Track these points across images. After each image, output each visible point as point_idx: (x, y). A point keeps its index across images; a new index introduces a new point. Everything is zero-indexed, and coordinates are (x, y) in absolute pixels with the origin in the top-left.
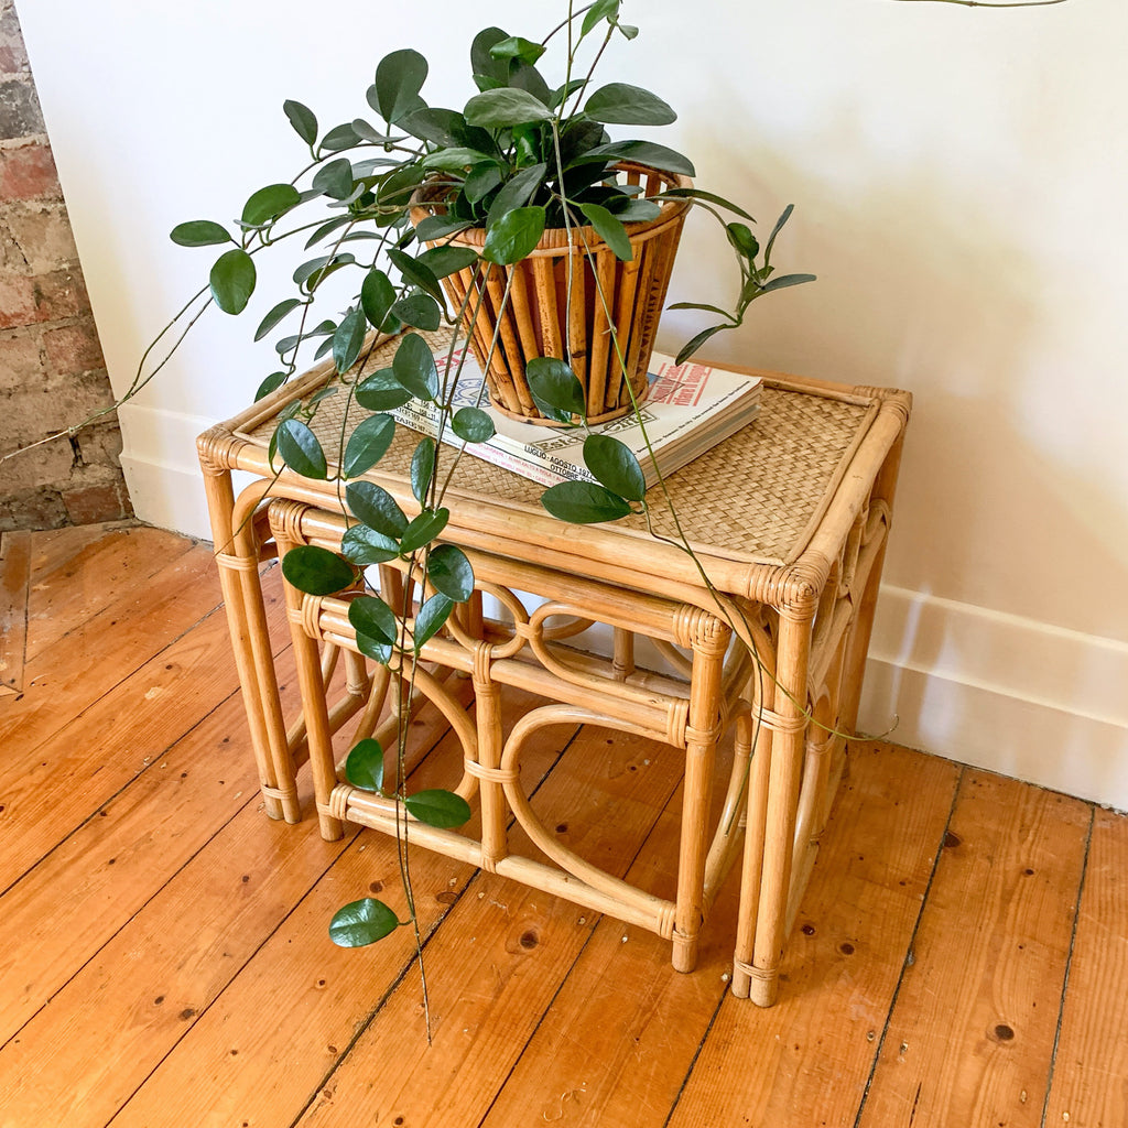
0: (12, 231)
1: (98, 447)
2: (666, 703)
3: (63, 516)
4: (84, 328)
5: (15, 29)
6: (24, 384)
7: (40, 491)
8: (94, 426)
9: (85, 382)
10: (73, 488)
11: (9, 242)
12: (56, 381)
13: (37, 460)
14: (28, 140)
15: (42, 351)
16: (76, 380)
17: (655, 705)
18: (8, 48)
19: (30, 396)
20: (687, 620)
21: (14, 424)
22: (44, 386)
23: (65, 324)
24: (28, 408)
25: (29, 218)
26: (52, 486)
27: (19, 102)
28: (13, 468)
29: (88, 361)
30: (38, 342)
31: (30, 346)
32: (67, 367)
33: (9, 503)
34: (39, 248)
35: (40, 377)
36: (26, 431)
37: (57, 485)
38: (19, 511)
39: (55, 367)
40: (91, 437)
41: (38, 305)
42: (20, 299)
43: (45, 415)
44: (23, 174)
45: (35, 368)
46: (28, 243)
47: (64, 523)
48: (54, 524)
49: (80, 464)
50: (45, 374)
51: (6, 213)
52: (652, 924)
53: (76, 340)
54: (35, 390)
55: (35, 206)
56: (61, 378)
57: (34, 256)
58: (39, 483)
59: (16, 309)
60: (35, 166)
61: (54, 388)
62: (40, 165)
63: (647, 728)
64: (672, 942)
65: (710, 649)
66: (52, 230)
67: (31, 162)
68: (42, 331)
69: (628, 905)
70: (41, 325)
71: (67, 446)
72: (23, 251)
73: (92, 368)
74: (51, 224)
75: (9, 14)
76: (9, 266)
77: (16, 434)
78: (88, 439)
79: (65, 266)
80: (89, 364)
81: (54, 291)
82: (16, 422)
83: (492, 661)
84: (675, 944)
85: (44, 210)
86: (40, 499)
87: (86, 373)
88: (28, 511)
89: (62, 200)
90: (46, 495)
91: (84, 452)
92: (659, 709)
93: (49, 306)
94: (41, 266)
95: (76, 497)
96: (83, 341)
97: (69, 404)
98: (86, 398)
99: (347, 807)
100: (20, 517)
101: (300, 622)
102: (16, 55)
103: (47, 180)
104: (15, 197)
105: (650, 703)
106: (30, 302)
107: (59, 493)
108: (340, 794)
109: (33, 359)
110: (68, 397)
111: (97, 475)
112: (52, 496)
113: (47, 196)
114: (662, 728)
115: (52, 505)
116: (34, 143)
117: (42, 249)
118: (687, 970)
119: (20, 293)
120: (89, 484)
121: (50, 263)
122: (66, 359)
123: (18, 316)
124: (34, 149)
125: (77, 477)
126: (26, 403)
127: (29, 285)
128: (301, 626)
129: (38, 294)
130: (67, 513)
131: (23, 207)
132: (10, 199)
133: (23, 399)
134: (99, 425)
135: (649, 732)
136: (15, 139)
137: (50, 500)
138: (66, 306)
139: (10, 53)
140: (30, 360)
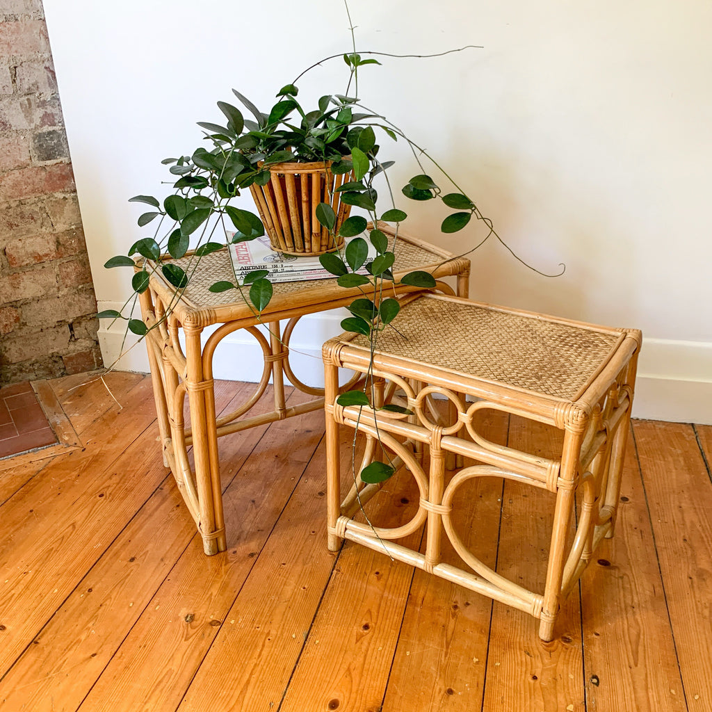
0: (47, 209)
1: (83, 329)
2: (546, 463)
3: (62, 371)
4: (80, 261)
5: (57, 104)
6: (46, 294)
7: (50, 356)
8: (82, 317)
9: (79, 291)
10: (69, 353)
11: (45, 215)
12: (64, 291)
13: (50, 338)
14: (59, 161)
15: (57, 275)
16: (75, 290)
17: (540, 464)
18: (52, 114)
19: (49, 301)
20: (562, 411)
21: (40, 317)
22: (57, 295)
23: (70, 259)
24: (48, 308)
25: (56, 202)
26: (58, 353)
27: (55, 141)
28: (36, 343)
29: (82, 279)
30: (56, 270)
31: (51, 272)
32: (69, 283)
33: (33, 364)
34: (60, 218)
35: (56, 289)
36: (46, 321)
37: (61, 352)
38: (39, 368)
39: (64, 284)
40: (80, 323)
41: (57, 249)
42: (48, 246)
43: (57, 311)
44: (55, 179)
45: (53, 284)
46: (55, 216)
47: (62, 375)
48: (57, 375)
49: (73, 339)
50: (58, 288)
51: (44, 200)
52: (528, 608)
53: (76, 268)
54: (52, 297)
55: (59, 195)
56: (66, 290)
57: (56, 222)
58: (50, 352)
59: (46, 251)
60: (61, 174)
61: (63, 295)
62: (64, 173)
63: (534, 479)
64: (540, 620)
65: (576, 428)
66: (68, 207)
67: (59, 172)
68: (58, 264)
69: (513, 595)
70: (58, 260)
71: (66, 328)
72: (52, 220)
73: (83, 283)
74: (67, 205)
75: (54, 97)
76: (44, 228)
77: (40, 323)
78: (78, 325)
79: (73, 227)
80: (82, 281)
81: (67, 241)
82: (40, 316)
83: (442, 436)
84: (542, 621)
85: (64, 197)
86: (51, 361)
87: (80, 287)
88: (43, 369)
89: (75, 191)
90: (54, 359)
91: (76, 332)
92: (542, 467)
93: (63, 249)
94: (61, 227)
95: (70, 359)
96: (80, 269)
97: (70, 305)
98: (79, 300)
99: (346, 529)
100: (39, 372)
101: (332, 412)
102: (56, 117)
103: (67, 181)
104: (49, 190)
105: (537, 464)
106: (53, 247)
107: (61, 357)
108: (342, 521)
109: (53, 280)
110: (70, 300)
111: (83, 345)
112: (57, 359)
113: (66, 190)
114: (543, 479)
115: (56, 365)
116: (61, 162)
117: (62, 218)
118: (548, 639)
119: (48, 243)
120: (78, 350)
121: (65, 226)
122: (70, 279)
123: (46, 255)
124: (61, 165)
125: (72, 347)
126: (47, 305)
127: (54, 238)
128: (332, 415)
129: (58, 243)
130: (65, 369)
131: (53, 196)
132: (47, 191)
133: (45, 303)
134: (85, 316)
135: (536, 481)
136: (52, 160)
137: (55, 362)
138: (72, 249)
139: (53, 117)
140: (51, 280)
